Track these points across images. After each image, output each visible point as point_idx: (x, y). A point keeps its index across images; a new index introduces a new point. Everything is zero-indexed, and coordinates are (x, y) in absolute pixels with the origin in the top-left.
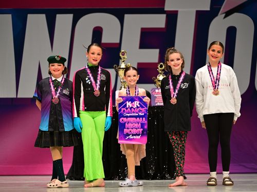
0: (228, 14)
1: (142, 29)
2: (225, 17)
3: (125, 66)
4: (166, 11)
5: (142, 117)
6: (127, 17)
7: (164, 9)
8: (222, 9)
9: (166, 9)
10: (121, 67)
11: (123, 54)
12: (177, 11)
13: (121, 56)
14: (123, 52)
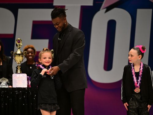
0: (109, 9)
1: (34, 22)
2: (106, 11)
3: (21, 52)
4: (55, 6)
6: (20, 11)
7: (52, 4)
8: (103, 5)
9: (54, 4)
10: (18, 53)
11: (19, 42)
12: (64, 7)
13: (18, 44)
14: (19, 40)
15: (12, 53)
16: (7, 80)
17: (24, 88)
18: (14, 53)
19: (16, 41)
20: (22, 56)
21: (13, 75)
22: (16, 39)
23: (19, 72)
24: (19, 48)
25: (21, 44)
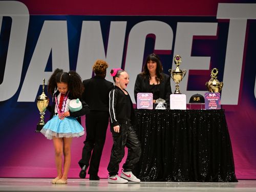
1: (194, 37)
3: (180, 70)
9: (217, 18)
10: (176, 71)
11: (178, 58)
12: (229, 20)
13: (176, 61)
14: (178, 57)
15: (170, 71)
16: (164, 101)
17: (183, 110)
18: (172, 70)
19: (174, 58)
20: (181, 75)
21: (171, 96)
22: (174, 56)
23: (178, 92)
24: (178, 66)
25: (180, 61)
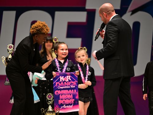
0: (134, 12)
1: (69, 23)
2: (132, 14)
4: (87, 9)
5: (73, 89)
6: (57, 14)
7: (85, 7)
8: (129, 9)
12: (95, 10)
14: (55, 39)
